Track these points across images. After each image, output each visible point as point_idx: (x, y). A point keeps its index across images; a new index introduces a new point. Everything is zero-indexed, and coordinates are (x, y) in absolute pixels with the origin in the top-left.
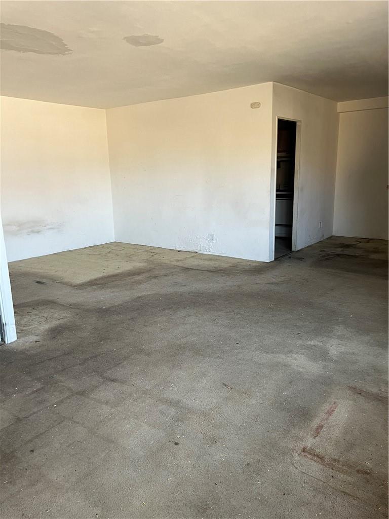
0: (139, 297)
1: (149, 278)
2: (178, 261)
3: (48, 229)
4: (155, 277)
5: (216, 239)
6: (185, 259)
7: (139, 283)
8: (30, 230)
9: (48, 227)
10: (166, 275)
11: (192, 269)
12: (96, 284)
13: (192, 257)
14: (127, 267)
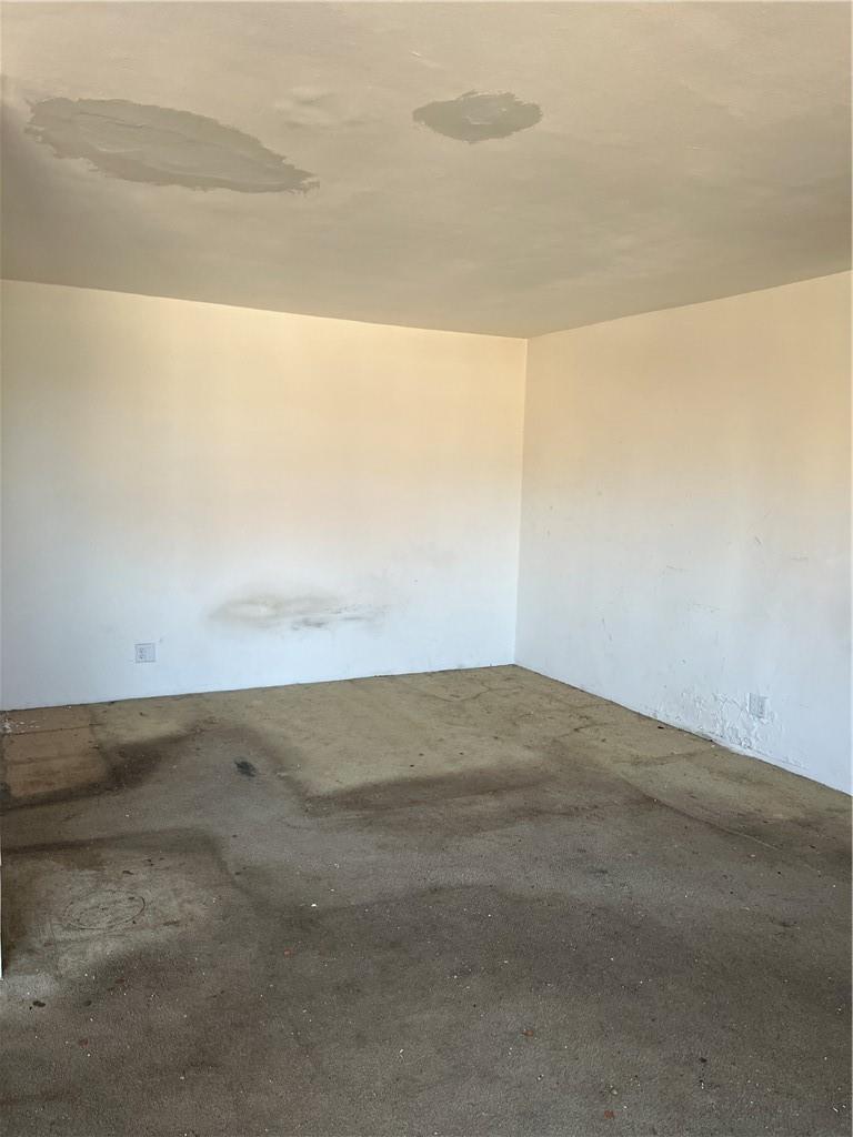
0: (435, 890)
1: (515, 815)
2: (636, 762)
3: (347, 619)
4: (534, 813)
5: (771, 714)
6: (662, 761)
7: (476, 826)
8: (300, 617)
9: (345, 614)
10: (570, 813)
11: (662, 805)
12: (366, 806)
13: (690, 756)
14: (485, 755)
